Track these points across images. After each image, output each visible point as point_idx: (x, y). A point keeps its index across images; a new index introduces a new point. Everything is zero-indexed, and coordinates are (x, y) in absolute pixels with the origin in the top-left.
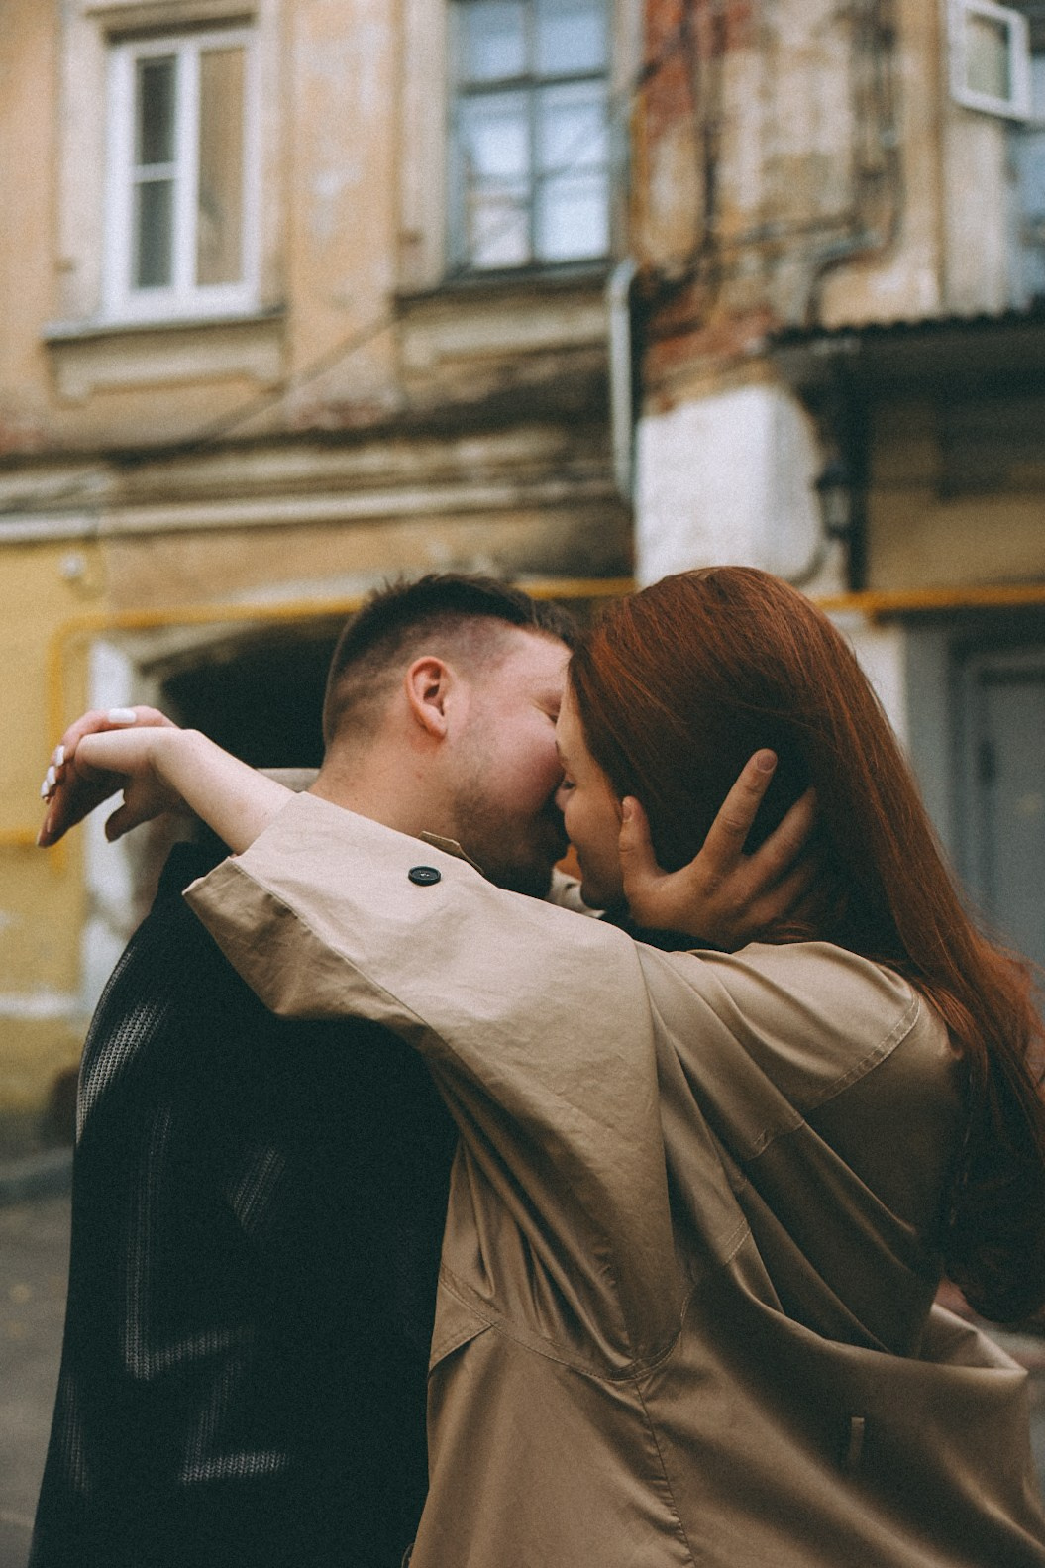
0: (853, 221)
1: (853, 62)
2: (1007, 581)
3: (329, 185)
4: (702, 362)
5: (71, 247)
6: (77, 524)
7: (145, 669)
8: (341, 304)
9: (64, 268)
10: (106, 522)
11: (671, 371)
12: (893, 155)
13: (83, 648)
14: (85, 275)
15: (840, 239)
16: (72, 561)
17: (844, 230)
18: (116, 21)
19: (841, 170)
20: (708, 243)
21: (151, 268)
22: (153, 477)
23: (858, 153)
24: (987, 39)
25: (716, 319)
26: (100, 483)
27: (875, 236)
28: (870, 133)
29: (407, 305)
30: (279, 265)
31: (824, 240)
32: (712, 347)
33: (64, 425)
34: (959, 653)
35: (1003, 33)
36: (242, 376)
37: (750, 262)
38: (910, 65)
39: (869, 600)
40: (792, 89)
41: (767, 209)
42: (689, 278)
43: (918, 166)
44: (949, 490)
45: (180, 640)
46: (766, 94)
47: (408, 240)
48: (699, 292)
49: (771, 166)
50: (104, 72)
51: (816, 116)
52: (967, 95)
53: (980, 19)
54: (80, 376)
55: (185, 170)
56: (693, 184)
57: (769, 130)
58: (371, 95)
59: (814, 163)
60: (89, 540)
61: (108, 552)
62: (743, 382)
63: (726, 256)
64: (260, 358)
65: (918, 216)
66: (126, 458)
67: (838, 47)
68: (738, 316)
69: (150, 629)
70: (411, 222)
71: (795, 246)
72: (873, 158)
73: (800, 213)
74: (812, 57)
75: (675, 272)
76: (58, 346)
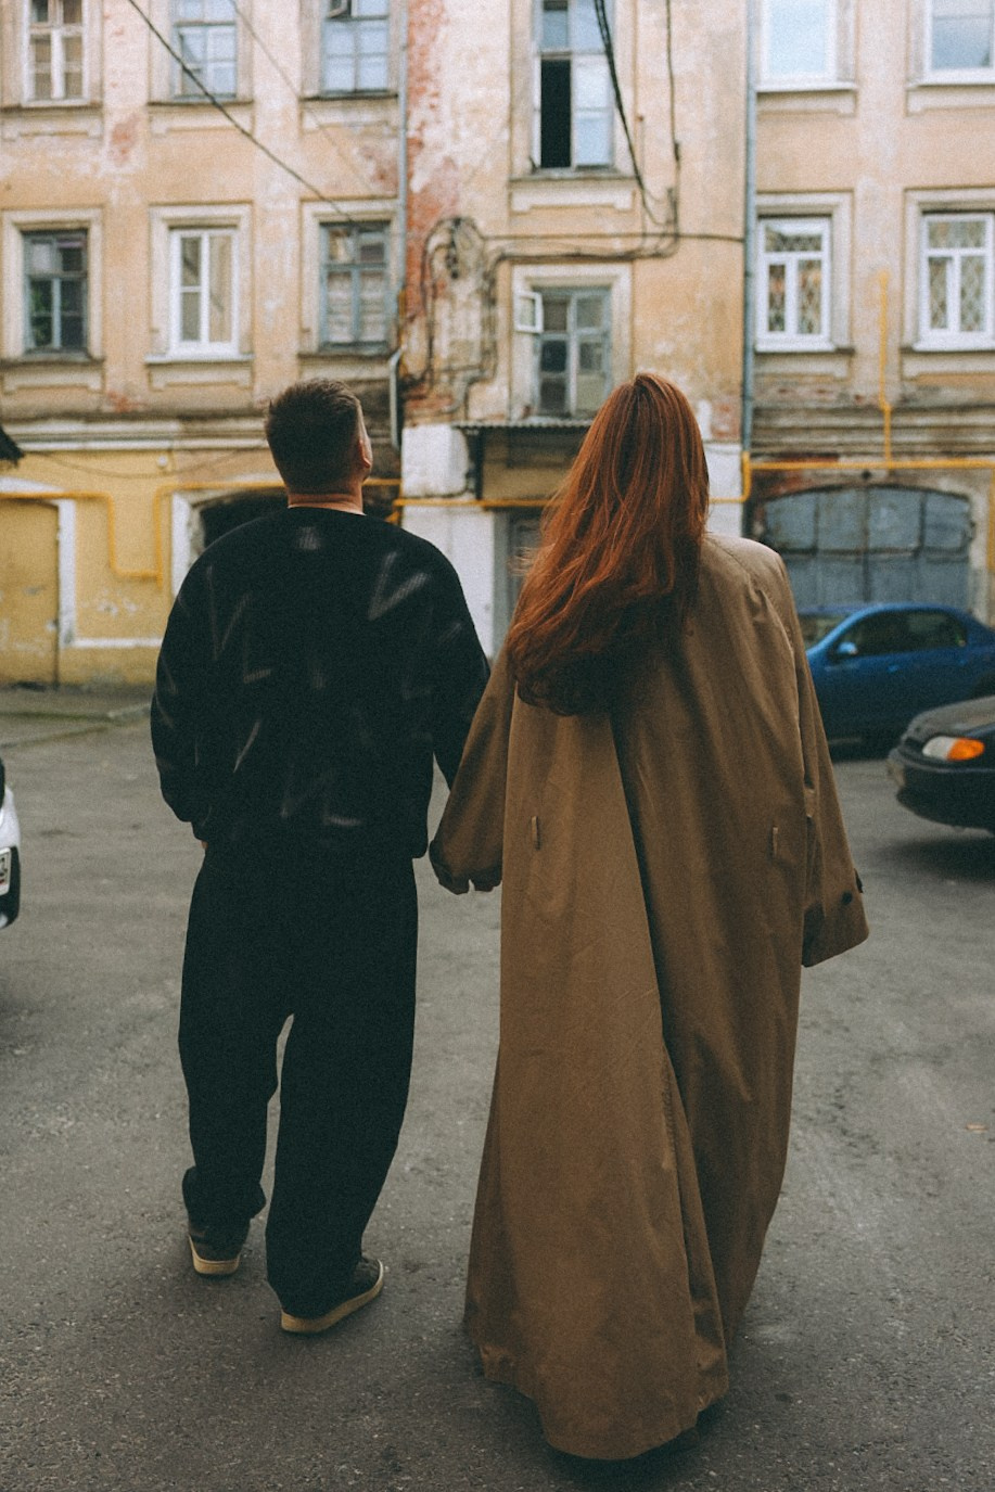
0: (481, 367)
1: (482, 308)
2: (528, 498)
3: (271, 305)
4: (426, 411)
5: (156, 324)
6: (165, 444)
7: (194, 506)
8: (277, 357)
9: (153, 331)
10: (176, 444)
11: (415, 412)
12: (495, 345)
13: (169, 496)
14: (163, 335)
15: (476, 373)
16: (163, 460)
17: (477, 371)
18: (174, 223)
19: (477, 348)
20: (429, 368)
21: (190, 332)
22: (198, 426)
23: (483, 343)
24: (528, 305)
25: (432, 396)
26: (174, 426)
27: (488, 373)
28: (487, 335)
29: (304, 358)
30: (249, 338)
31: (470, 374)
32: (431, 406)
33: (155, 400)
34: (512, 521)
35: (533, 301)
36: (235, 383)
37: (445, 378)
38: (501, 311)
39: (482, 503)
40: (460, 314)
41: (451, 359)
42: (423, 379)
43: (503, 349)
44: (511, 464)
45: (210, 495)
46: (451, 317)
47: (305, 331)
48: (427, 386)
49: (452, 344)
50: (169, 243)
51: (469, 328)
52: (519, 327)
53: (526, 298)
54: (161, 379)
55: (205, 288)
56: (425, 344)
57: (452, 330)
58: (290, 270)
59: (468, 344)
60: (169, 451)
61: (176, 456)
62: (441, 422)
63: (436, 376)
64: (241, 376)
65: (502, 367)
66: (185, 417)
67: (478, 303)
68: (440, 397)
69: (199, 490)
70: (306, 325)
71: (460, 375)
72: (488, 346)
73: (463, 363)
74: (467, 305)
75: (418, 376)
76: (151, 366)
